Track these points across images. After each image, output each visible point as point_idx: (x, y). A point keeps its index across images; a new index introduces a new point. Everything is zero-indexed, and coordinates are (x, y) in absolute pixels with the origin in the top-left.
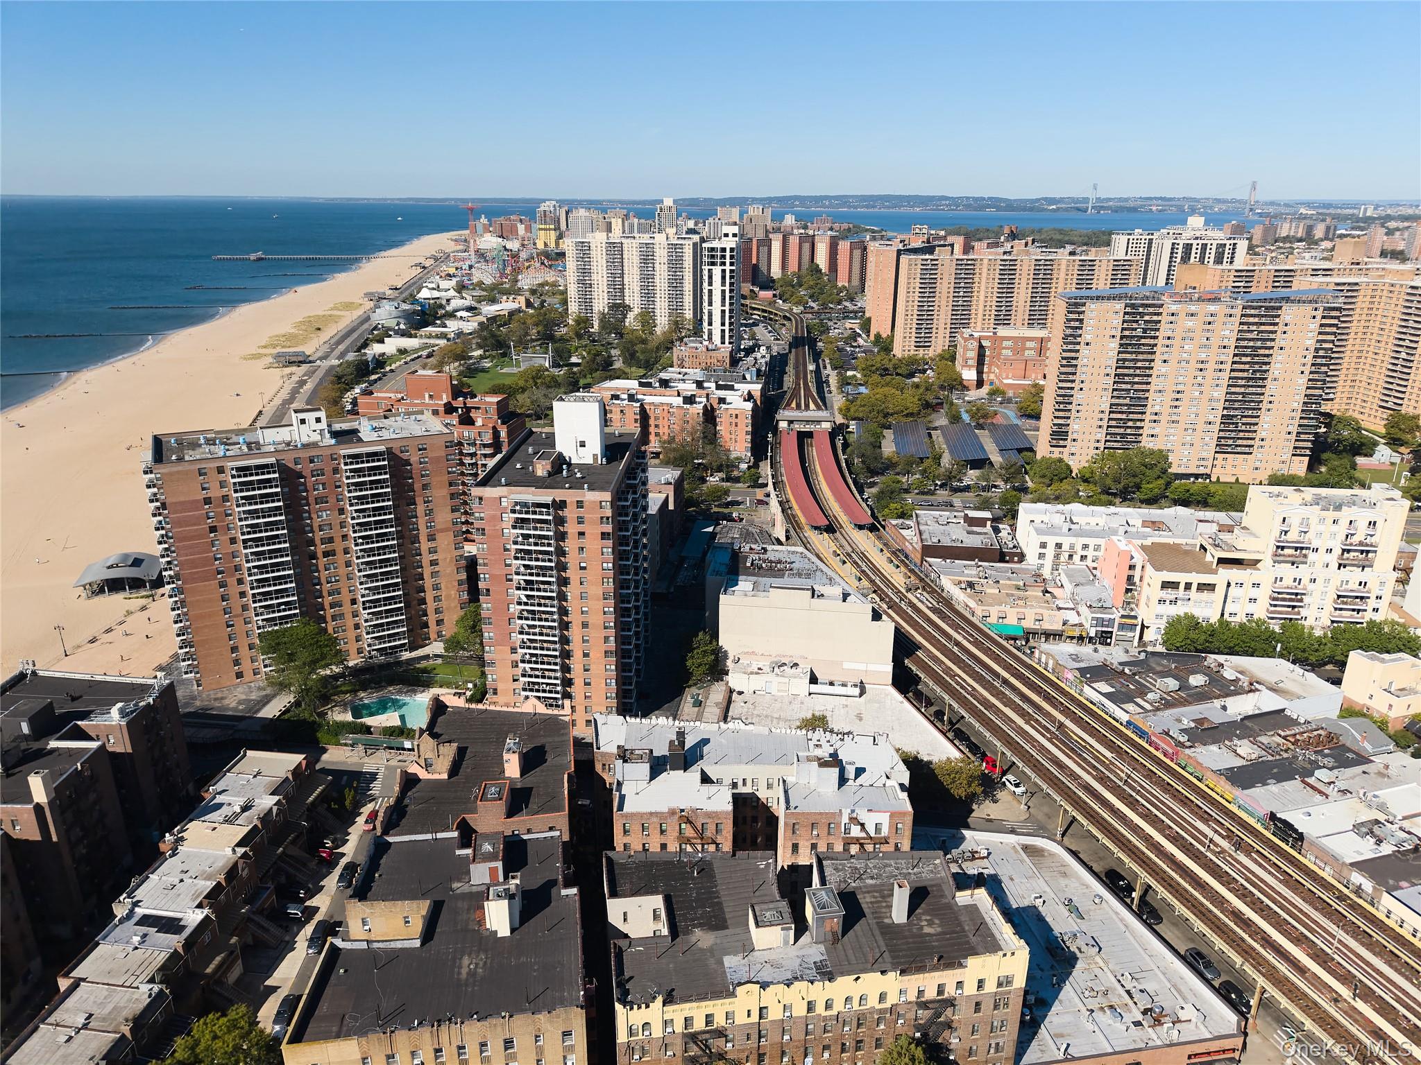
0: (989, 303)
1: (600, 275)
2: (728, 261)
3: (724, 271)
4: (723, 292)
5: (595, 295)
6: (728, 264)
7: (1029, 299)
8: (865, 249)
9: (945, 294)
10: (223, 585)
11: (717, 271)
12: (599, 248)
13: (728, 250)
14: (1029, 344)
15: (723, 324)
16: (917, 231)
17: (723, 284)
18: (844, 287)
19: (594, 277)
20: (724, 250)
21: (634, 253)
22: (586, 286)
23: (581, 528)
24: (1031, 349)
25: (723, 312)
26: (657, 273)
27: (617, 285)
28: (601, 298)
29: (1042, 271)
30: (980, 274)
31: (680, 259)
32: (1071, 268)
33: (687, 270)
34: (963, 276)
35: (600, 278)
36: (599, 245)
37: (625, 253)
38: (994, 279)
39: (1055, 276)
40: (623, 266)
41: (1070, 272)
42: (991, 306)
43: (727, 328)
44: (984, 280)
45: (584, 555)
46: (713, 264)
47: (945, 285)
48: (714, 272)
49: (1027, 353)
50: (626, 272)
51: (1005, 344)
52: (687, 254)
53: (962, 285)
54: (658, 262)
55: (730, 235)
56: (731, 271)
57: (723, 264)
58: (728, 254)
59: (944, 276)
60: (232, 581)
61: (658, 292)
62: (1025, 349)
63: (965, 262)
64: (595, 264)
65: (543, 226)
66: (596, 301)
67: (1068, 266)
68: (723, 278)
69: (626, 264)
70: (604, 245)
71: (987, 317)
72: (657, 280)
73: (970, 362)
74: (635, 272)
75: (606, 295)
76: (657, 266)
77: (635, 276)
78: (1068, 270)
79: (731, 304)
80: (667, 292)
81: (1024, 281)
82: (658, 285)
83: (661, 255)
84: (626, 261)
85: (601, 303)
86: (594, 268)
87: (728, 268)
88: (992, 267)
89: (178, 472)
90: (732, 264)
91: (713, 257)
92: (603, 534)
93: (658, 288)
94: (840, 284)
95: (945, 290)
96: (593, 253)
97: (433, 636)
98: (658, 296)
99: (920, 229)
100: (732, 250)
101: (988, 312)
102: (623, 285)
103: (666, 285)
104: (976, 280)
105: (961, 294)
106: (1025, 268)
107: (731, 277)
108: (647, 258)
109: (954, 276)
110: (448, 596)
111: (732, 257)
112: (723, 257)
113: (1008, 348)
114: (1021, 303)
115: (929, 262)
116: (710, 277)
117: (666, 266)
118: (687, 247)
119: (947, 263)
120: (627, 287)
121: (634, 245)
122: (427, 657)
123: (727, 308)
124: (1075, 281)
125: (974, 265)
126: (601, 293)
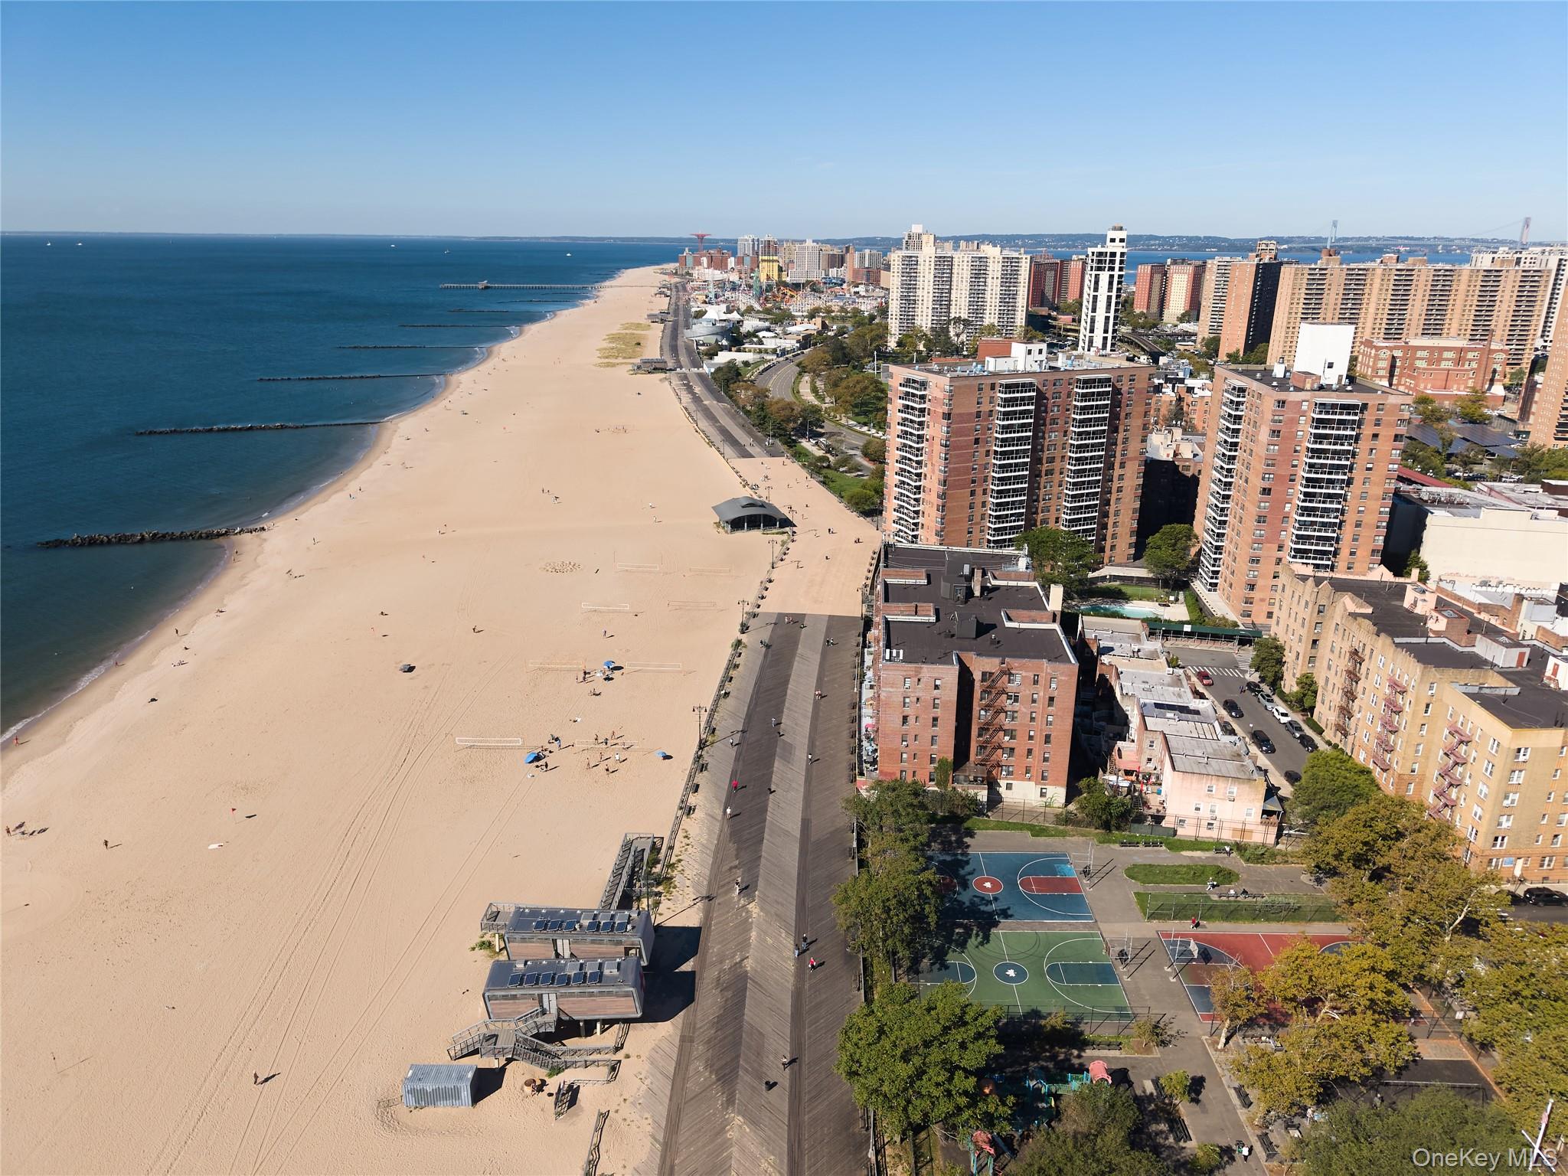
0: (1380, 316)
1: (926, 291)
2: (1117, 266)
3: (1112, 277)
4: (1109, 298)
5: (918, 311)
6: (1117, 269)
7: (1425, 312)
8: (1165, 274)
9: (1331, 307)
10: (973, 493)
11: (1104, 276)
12: (927, 263)
13: (1118, 255)
14: (1446, 355)
15: (1106, 331)
16: (1264, 247)
17: (1110, 289)
18: (1142, 313)
19: (919, 292)
20: (1113, 254)
21: (965, 267)
22: (909, 301)
23: (1376, 430)
24: (1448, 360)
25: (1107, 318)
26: (989, 289)
27: (943, 300)
28: (924, 314)
29: (1441, 283)
30: (1371, 285)
31: (1015, 273)
32: (1474, 278)
33: (1022, 284)
34: (1353, 286)
35: (925, 294)
36: (928, 260)
37: (955, 267)
38: (1387, 290)
39: (1454, 287)
40: (951, 281)
41: (1473, 284)
42: (1381, 319)
43: (1110, 335)
44: (1375, 291)
45: (1373, 456)
46: (1099, 269)
47: (1333, 296)
48: (1101, 278)
49: (1443, 363)
50: (954, 287)
51: (1419, 354)
52: (1023, 268)
53: (1351, 296)
54: (990, 276)
55: (1117, 240)
56: (1120, 276)
57: (1112, 269)
58: (1118, 258)
59: (1333, 287)
60: (979, 491)
61: (988, 308)
62: (1440, 360)
63: (1356, 272)
64: (922, 279)
65: (766, 258)
66: (919, 318)
67: (1471, 276)
68: (1111, 283)
69: (954, 279)
70: (933, 260)
71: (1377, 331)
72: (988, 296)
73: (1381, 373)
74: (964, 287)
75: (930, 311)
76: (989, 281)
77: (964, 292)
78: (1470, 281)
79: (1116, 311)
80: (997, 308)
81: (1420, 293)
82: (989, 300)
83: (995, 270)
84: (955, 276)
85: (924, 320)
86: (920, 284)
87: (1116, 273)
88: (1387, 277)
89: (966, 386)
90: (1121, 269)
91: (1099, 262)
92: (1396, 436)
93: (988, 304)
94: (1137, 311)
95: (1332, 301)
96: (920, 268)
97: (1106, 560)
98: (987, 312)
99: (1267, 245)
100: (1122, 254)
101: (1378, 326)
102: (950, 301)
103: (998, 300)
104: (1367, 291)
105: (1349, 306)
106: (1423, 278)
107: (1119, 283)
108: (979, 272)
109: (1343, 287)
110: (1124, 522)
111: (1121, 262)
112: (1112, 262)
113: (1422, 359)
114: (1416, 316)
115: (1317, 271)
116: (1097, 283)
117: (999, 281)
118: (1024, 260)
119: (1337, 272)
120: (953, 303)
121: (966, 259)
122: (1103, 578)
123: (1112, 315)
124: (1477, 293)
125: (1365, 275)
126: (925, 309)
